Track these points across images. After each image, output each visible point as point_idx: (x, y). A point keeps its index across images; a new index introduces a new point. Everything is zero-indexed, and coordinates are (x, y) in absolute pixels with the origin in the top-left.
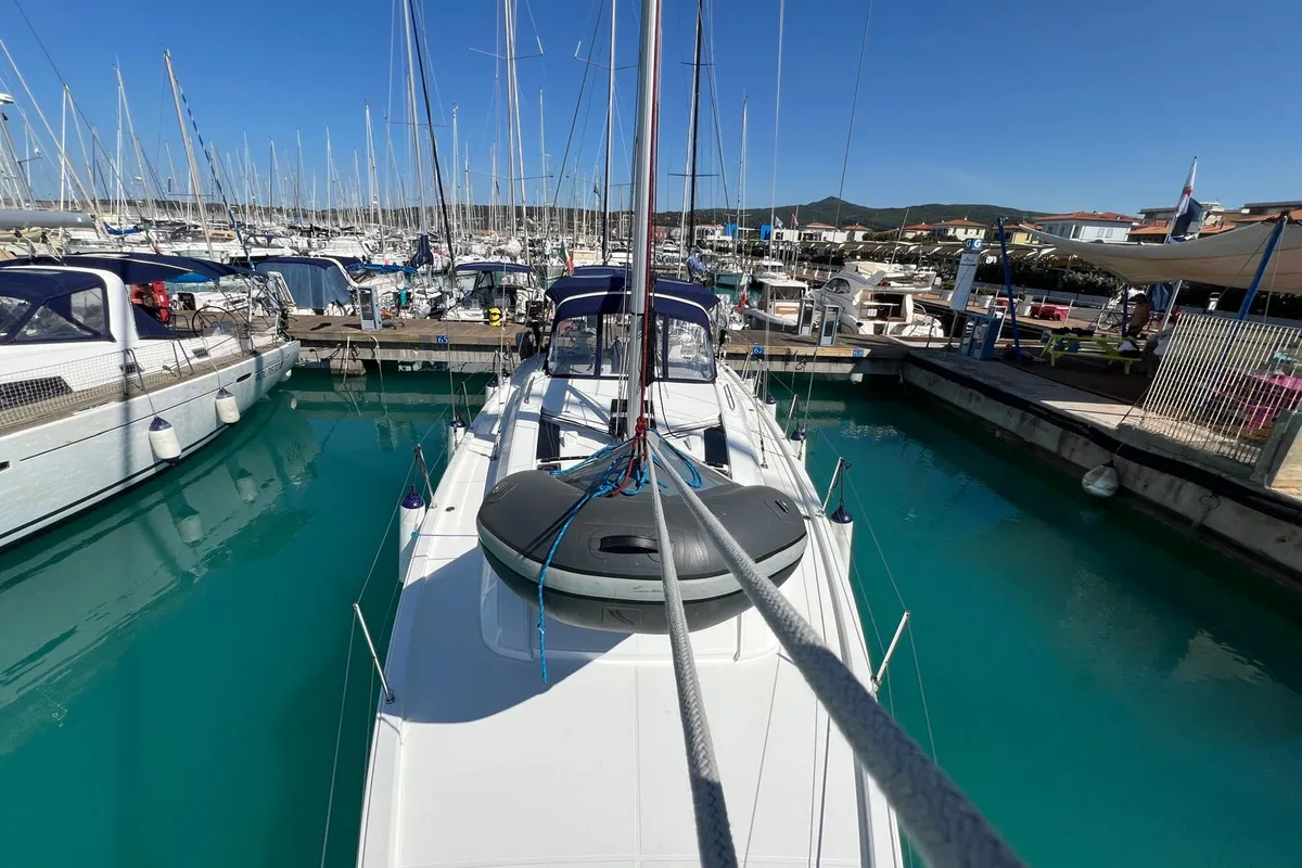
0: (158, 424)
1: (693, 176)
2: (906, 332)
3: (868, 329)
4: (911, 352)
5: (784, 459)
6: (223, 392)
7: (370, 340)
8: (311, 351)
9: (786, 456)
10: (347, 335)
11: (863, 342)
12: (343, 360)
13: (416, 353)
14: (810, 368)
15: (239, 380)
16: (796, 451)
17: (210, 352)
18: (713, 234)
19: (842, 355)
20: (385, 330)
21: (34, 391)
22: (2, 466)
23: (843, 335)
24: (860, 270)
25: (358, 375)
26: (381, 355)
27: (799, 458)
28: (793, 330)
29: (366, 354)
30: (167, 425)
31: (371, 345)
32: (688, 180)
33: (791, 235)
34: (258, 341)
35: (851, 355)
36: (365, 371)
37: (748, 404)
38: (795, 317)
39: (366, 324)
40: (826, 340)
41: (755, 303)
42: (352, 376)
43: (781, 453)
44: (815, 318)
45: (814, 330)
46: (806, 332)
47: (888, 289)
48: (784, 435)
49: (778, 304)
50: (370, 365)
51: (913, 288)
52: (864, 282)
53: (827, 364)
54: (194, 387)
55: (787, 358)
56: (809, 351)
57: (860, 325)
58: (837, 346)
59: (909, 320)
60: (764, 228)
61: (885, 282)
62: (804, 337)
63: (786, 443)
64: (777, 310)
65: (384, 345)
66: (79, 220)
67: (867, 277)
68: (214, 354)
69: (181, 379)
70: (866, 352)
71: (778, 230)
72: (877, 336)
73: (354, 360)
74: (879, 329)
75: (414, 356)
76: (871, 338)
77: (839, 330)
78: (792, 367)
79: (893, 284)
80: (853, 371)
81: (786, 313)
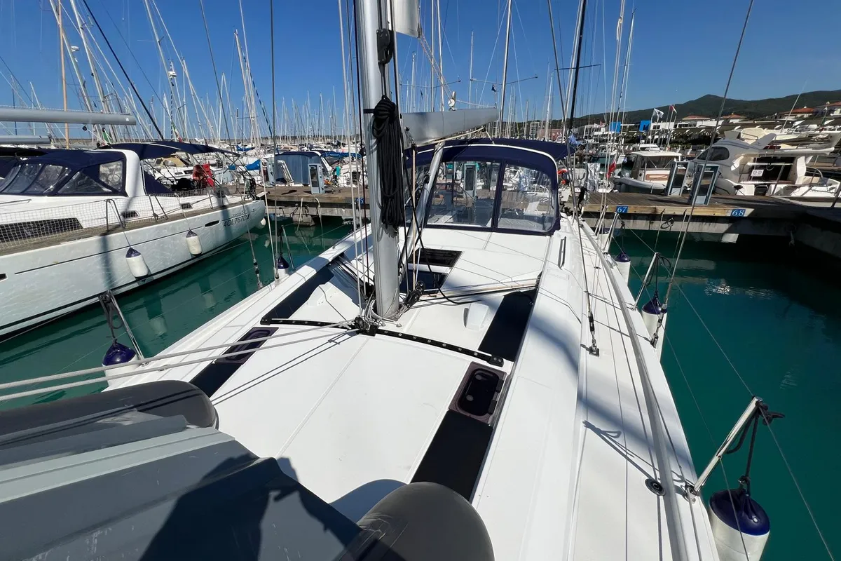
0: (131, 252)
1: (577, 68)
2: (797, 193)
3: (748, 189)
4: (809, 212)
5: (628, 341)
6: (191, 233)
7: (315, 201)
8: (280, 208)
9: (632, 336)
10: (301, 197)
11: (745, 202)
12: (299, 215)
13: (344, 210)
14: (679, 227)
15: (207, 225)
16: (649, 329)
17: (194, 206)
18: (599, 130)
19: (717, 214)
20: (327, 194)
21: (54, 227)
22: (2, 277)
23: (718, 196)
24: (742, 136)
25: (309, 226)
26: (322, 212)
27: (653, 343)
28: (663, 192)
29: (313, 211)
30: (137, 253)
31: (314, 205)
32: (573, 71)
33: (669, 126)
34: (230, 199)
35: (729, 215)
36: (313, 223)
37: (592, 259)
38: (665, 182)
39: (314, 190)
40: (700, 200)
41: (627, 174)
42: (304, 226)
43: (625, 330)
44: (687, 182)
45: (685, 191)
46: (676, 193)
47: (777, 152)
48: (634, 303)
49: (648, 172)
50: (315, 218)
51: (811, 150)
52: (747, 147)
53: (698, 223)
54: (165, 228)
55: (653, 217)
56: (678, 210)
57: (738, 188)
58: (711, 206)
59: (798, 182)
60: (643, 123)
61: (774, 145)
62: (675, 198)
63: (635, 315)
64: (647, 177)
65: (323, 205)
66: (127, 120)
67: (750, 142)
68: (195, 207)
69: (157, 223)
70: (748, 211)
71: (655, 124)
72: (759, 198)
73: (307, 215)
74: (761, 190)
75: (342, 212)
76: (754, 199)
77: (714, 192)
78: (657, 226)
79: (783, 146)
80: (729, 231)
81: (656, 179)
